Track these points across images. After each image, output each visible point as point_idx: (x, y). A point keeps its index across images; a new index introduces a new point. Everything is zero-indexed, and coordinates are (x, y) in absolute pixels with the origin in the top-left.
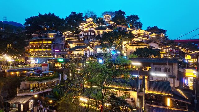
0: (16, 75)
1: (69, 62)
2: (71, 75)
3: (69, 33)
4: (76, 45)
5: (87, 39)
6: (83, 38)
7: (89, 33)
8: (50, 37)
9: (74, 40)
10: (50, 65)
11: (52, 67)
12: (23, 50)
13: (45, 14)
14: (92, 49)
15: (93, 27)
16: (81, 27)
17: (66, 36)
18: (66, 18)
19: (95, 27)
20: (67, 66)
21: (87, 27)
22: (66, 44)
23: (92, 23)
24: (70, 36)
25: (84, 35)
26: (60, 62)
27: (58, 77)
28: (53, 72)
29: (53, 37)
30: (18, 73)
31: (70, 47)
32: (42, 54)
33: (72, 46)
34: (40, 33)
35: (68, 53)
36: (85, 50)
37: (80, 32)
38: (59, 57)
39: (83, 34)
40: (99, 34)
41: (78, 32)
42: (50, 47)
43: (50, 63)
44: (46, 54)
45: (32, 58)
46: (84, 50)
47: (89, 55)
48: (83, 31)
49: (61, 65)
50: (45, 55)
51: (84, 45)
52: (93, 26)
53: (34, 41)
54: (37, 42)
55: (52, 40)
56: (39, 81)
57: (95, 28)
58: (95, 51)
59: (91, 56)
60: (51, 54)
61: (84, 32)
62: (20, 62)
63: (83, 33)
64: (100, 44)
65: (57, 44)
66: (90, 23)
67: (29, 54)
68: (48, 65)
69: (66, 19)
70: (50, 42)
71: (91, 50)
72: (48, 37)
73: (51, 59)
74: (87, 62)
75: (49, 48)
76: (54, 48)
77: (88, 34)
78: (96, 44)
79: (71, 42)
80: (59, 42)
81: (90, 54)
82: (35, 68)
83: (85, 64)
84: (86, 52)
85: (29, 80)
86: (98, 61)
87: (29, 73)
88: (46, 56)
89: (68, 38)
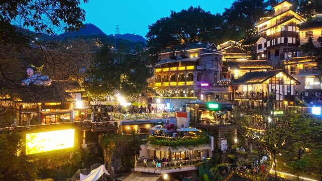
0: (133, 131)
1: (230, 109)
2: (236, 140)
3: (230, 44)
4: (248, 71)
5: (277, 53)
6: (265, 52)
7: (283, 38)
8: (192, 56)
9: (243, 59)
10: (190, 116)
11: (196, 119)
12: (145, 85)
13: (183, 11)
14: (292, 78)
15: (292, 24)
16: (259, 26)
17: (224, 53)
18: (224, 11)
19: (298, 22)
20: (227, 119)
21: (276, 26)
22: (223, 70)
23: (291, 12)
24: (234, 50)
25: (268, 45)
26: (211, 110)
27: (208, 142)
28: (198, 130)
29: (196, 55)
30: (136, 127)
31: (233, 75)
32: (176, 92)
33: (237, 73)
34: (173, 49)
35: (230, 90)
36: (271, 83)
37: (258, 38)
38: (209, 99)
39: (266, 44)
40: (310, 40)
41: (251, 40)
42: (191, 78)
43: (191, 112)
44: (184, 92)
45: (158, 100)
46: (268, 81)
47: (281, 93)
48: (264, 36)
49: (214, 116)
50: (182, 95)
51: (268, 69)
52: (293, 20)
53: (163, 67)
54: (167, 69)
55: (196, 63)
56: (171, 146)
57: (298, 26)
58: (298, 83)
59: (289, 97)
60: (193, 92)
61: (269, 38)
62: (139, 107)
63: (265, 40)
64: (315, 64)
65: (205, 70)
66: (284, 15)
67: (154, 92)
68: (188, 115)
69: (224, 14)
70: (191, 67)
71: (289, 83)
72: (187, 57)
73: (192, 103)
74: (276, 113)
75: (189, 80)
76: (198, 80)
77: (279, 42)
78: (300, 66)
79: (235, 65)
80: (208, 67)
81: (283, 92)
82: (164, 121)
83: (272, 116)
84: (273, 88)
85: (154, 143)
86: (309, 111)
87: (154, 129)
88: (183, 96)
89: (229, 57)
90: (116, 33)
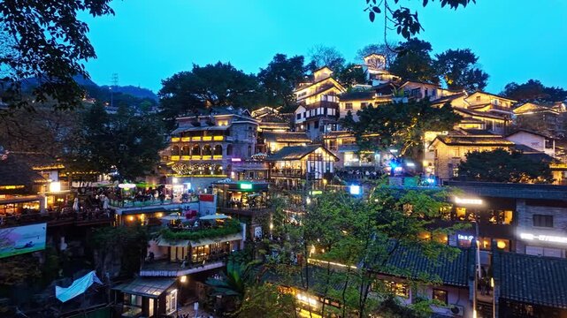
0: (138, 222)
1: (266, 190)
2: (272, 226)
3: (267, 111)
4: (286, 145)
5: (316, 126)
6: (304, 123)
7: (323, 109)
8: (220, 124)
9: (280, 130)
10: (218, 199)
11: (225, 202)
12: (156, 160)
13: (209, 65)
14: (331, 154)
15: (332, 94)
16: (298, 93)
17: (260, 122)
18: (260, 72)
19: (338, 92)
20: (262, 202)
21: (315, 95)
22: (258, 142)
23: (331, 80)
24: (269, 119)
25: (308, 116)
26: (243, 192)
27: (240, 231)
28: (226, 217)
29: (226, 123)
30: (142, 217)
31: (269, 148)
32: (200, 168)
33: (275, 146)
34: (197, 113)
35: (265, 166)
36: (310, 159)
37: (297, 107)
38: (241, 178)
39: (305, 114)
40: (349, 113)
41: (290, 108)
42: (219, 151)
43: (218, 194)
44: (210, 168)
45: (175, 180)
46: (307, 157)
47: (320, 171)
48: (303, 104)
49: (248, 198)
50: (207, 171)
51: (306, 143)
52: (333, 89)
53: (182, 135)
54: (187, 139)
55: (226, 133)
56: (192, 239)
57: (338, 96)
58: (337, 159)
59: (328, 175)
60: (221, 168)
61: (309, 108)
62: (147, 189)
63: (304, 110)
64: (354, 139)
65: (237, 141)
66: (323, 82)
67: (169, 168)
68: (215, 199)
69: (260, 75)
70: (220, 138)
71: (328, 159)
72: (213, 125)
73: (221, 183)
74: (314, 193)
75: (216, 153)
76: (228, 154)
77: (318, 113)
78: (340, 141)
79: (273, 137)
80: (241, 138)
81: (322, 170)
82: (183, 206)
83: (311, 197)
84: (313, 164)
85: (168, 238)
86: (347, 190)
87: (168, 218)
88: (209, 174)
89: (265, 127)
90: (113, 84)
